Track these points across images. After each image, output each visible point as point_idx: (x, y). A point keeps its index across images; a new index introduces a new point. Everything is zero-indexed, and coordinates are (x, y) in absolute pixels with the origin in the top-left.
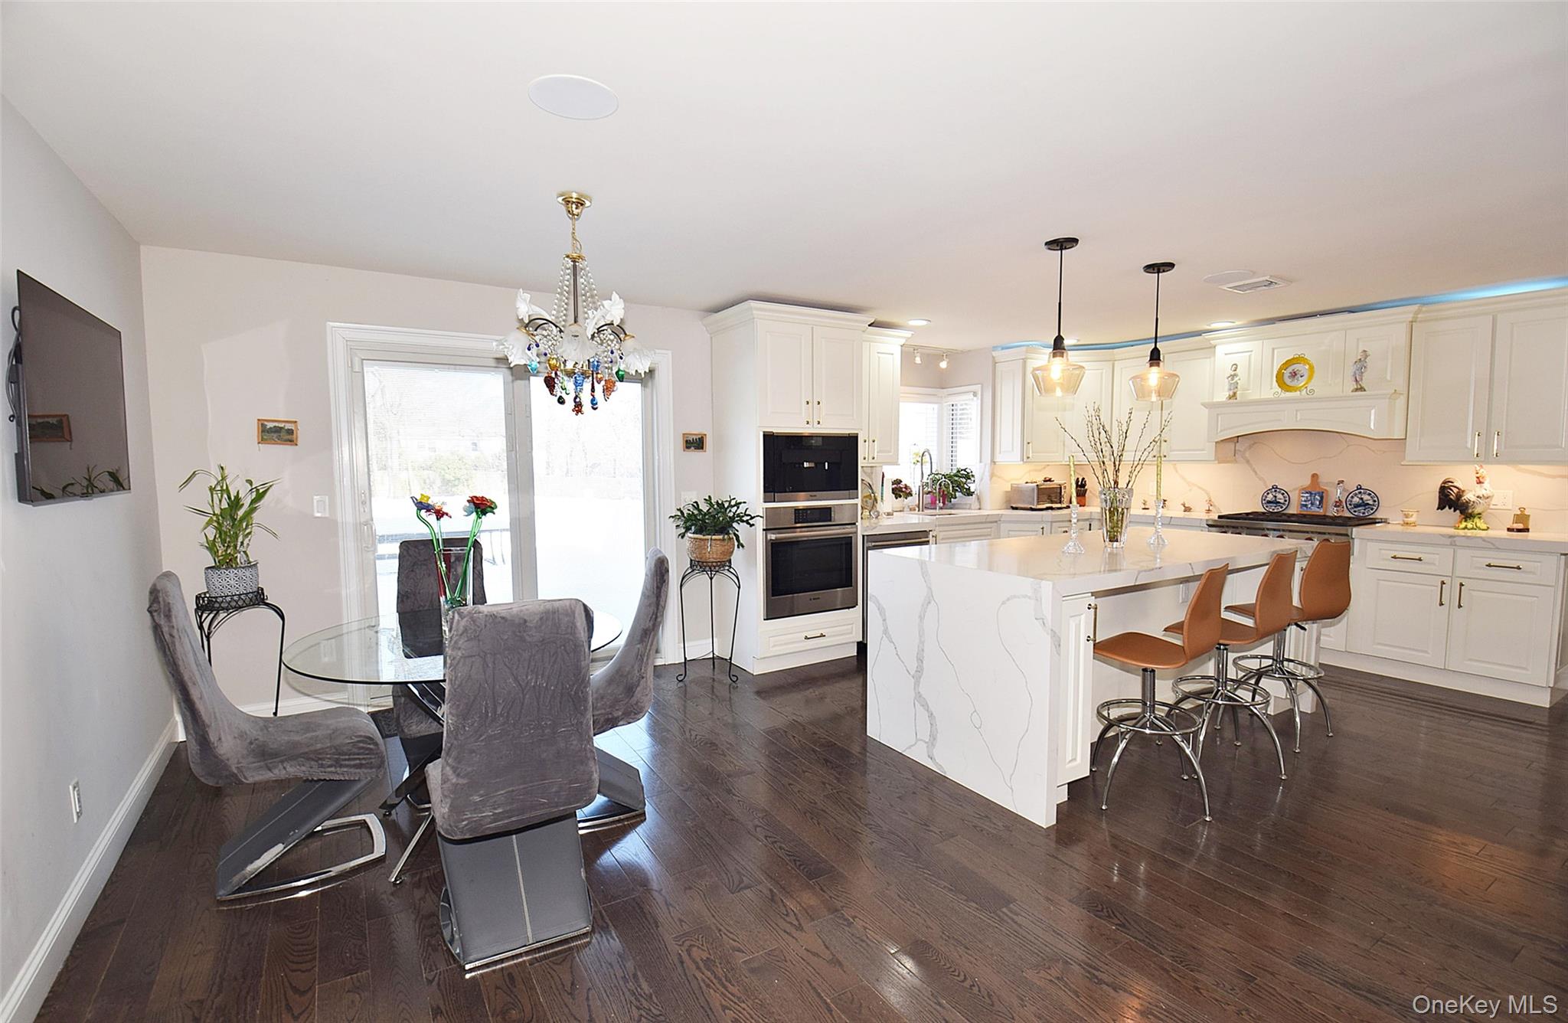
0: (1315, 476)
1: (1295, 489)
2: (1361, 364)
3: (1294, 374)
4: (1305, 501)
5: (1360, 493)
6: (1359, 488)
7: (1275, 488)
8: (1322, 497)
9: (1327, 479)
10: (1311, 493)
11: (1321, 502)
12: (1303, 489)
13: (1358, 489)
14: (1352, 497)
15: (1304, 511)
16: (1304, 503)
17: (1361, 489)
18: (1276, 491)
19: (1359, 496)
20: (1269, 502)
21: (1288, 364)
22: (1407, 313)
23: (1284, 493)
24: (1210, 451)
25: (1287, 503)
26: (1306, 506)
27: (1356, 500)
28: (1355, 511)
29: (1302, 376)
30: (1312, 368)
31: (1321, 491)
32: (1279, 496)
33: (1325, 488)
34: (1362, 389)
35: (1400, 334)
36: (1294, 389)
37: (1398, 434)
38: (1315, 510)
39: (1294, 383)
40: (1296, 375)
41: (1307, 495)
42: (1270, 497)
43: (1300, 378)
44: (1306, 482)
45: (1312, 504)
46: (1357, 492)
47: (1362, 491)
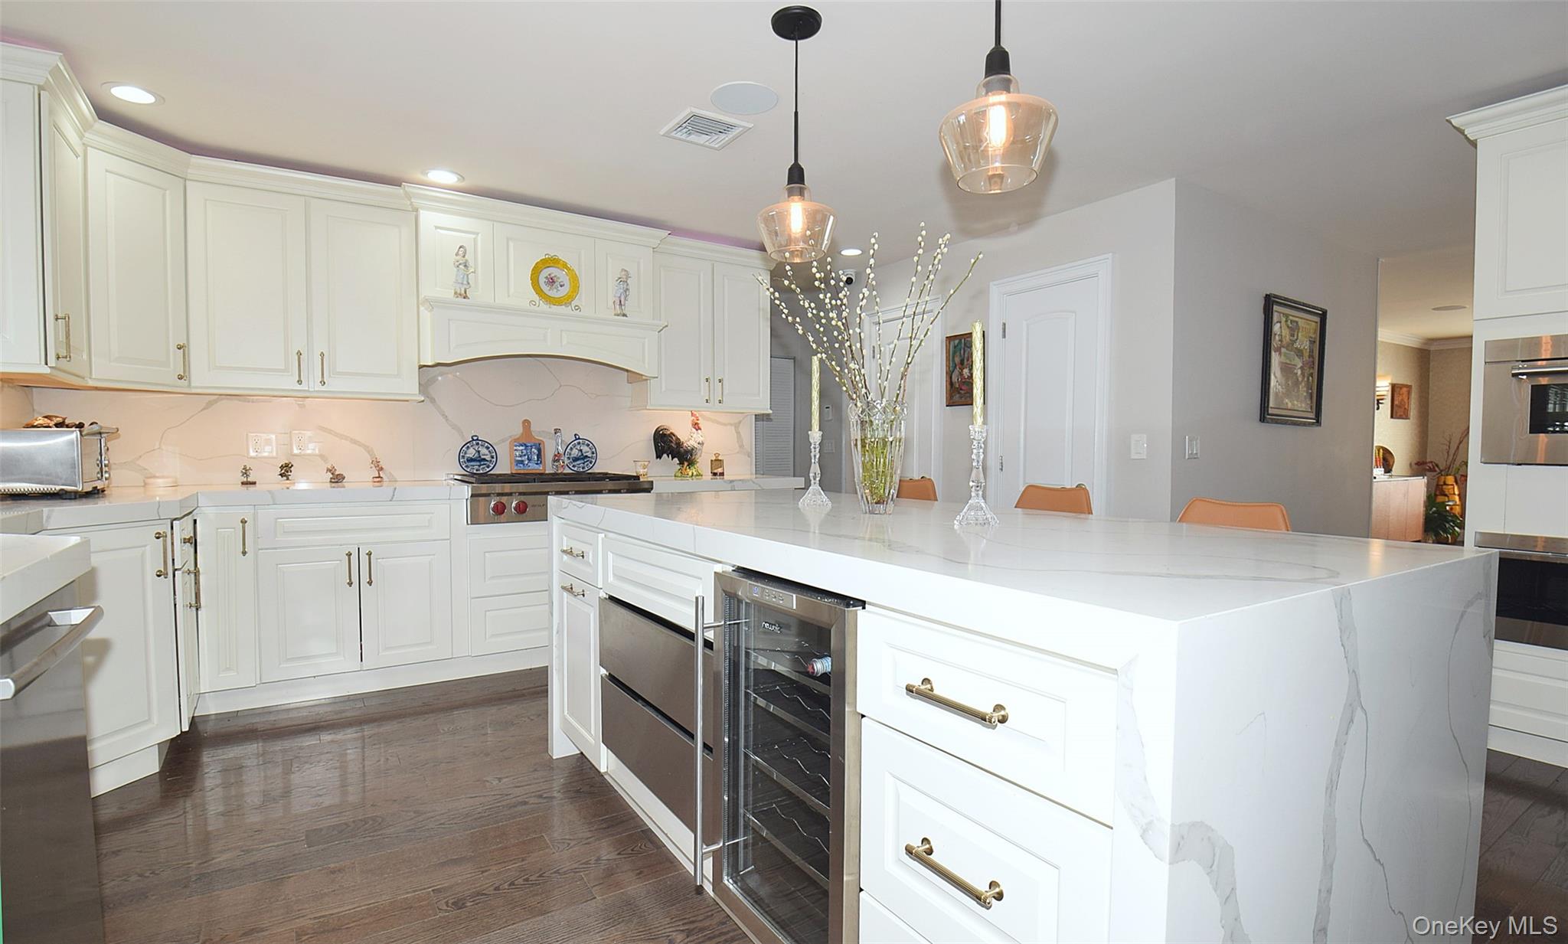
0: (526, 424)
1: (503, 441)
2: (625, 285)
3: (551, 280)
4: (521, 456)
5: (579, 443)
6: (578, 437)
7: (475, 440)
8: (539, 450)
9: (541, 429)
10: (526, 446)
11: (539, 456)
12: (515, 440)
13: (576, 439)
14: (571, 449)
15: (520, 469)
16: (520, 459)
17: (579, 439)
18: (478, 444)
19: (578, 447)
20: (470, 460)
21: (543, 264)
23: (489, 447)
25: (495, 460)
26: (522, 462)
27: (575, 453)
28: (574, 466)
29: (561, 286)
30: (574, 276)
31: (537, 442)
32: (484, 451)
33: (541, 438)
36: (556, 301)
38: (533, 467)
39: (550, 293)
40: (553, 282)
41: (521, 448)
42: (471, 453)
43: (560, 288)
44: (518, 430)
45: (529, 460)
46: (576, 442)
47: (581, 441)
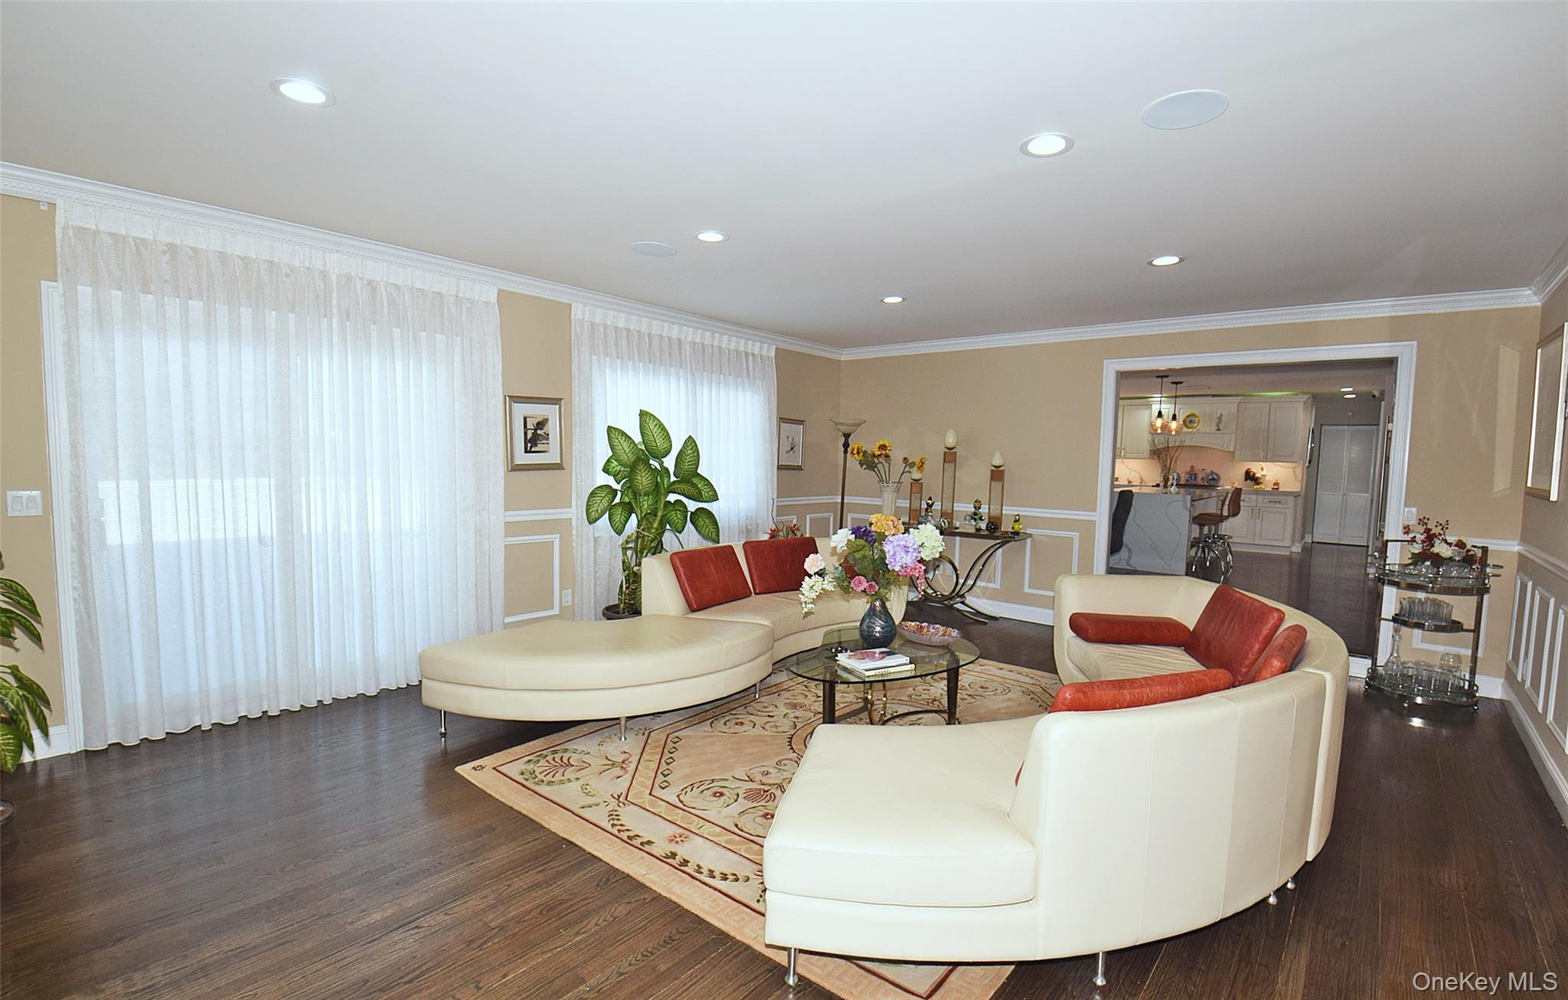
0: (1192, 467)
2: (1220, 419)
3: (1191, 422)
6: (1212, 472)
9: (1198, 467)
11: (1195, 478)
12: (1188, 473)
15: (1187, 483)
19: (1212, 475)
21: (1188, 416)
22: (1238, 399)
24: (1147, 454)
26: (1189, 480)
27: (1210, 477)
28: (1209, 481)
29: (1194, 422)
30: (1199, 420)
33: (1198, 471)
34: (1219, 430)
35: (1234, 408)
36: (1189, 428)
37: (1232, 450)
38: (1193, 482)
39: (1191, 426)
41: (1189, 475)
44: (1189, 469)
45: (1192, 479)
